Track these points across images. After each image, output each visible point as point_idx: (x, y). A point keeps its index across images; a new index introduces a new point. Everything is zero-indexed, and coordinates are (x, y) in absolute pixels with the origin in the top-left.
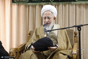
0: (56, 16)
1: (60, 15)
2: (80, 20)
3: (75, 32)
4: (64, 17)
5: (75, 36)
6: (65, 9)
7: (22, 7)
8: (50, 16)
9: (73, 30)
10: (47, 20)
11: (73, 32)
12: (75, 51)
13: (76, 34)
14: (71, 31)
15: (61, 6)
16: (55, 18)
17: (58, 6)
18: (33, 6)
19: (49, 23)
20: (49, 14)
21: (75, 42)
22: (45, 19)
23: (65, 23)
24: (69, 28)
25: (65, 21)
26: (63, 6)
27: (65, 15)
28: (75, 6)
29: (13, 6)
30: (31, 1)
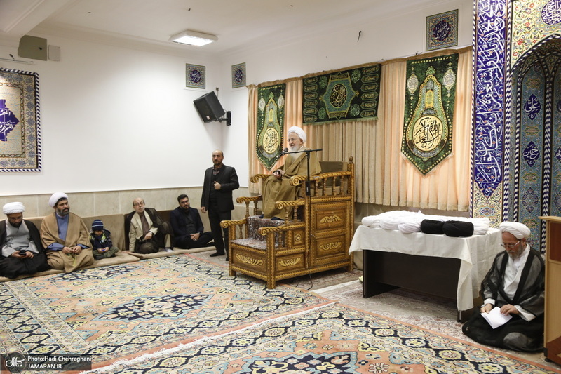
6: (352, 128)
7: (311, 128)
15: (347, 124)
16: (301, 140)
18: (320, 126)
19: (293, 144)
20: (293, 136)
26: (350, 124)
29: (304, 127)
30: (318, 120)
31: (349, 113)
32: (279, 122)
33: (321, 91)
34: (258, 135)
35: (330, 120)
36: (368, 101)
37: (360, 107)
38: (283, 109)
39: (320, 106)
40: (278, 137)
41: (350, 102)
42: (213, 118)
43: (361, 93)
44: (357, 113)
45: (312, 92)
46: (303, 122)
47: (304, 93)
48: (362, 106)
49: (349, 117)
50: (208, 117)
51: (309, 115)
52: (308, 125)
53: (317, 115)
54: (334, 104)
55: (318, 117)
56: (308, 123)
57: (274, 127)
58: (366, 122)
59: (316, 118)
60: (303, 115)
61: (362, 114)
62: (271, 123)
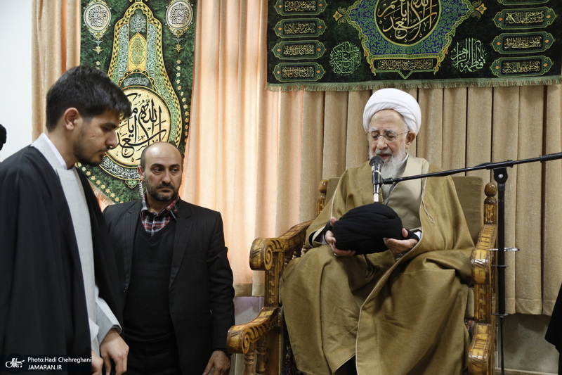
1: (435, 126)
2: (506, 144)
3: (487, 186)
4: (447, 131)
5: (486, 202)
6: (454, 103)
7: (301, 98)
9: (479, 180)
10: (381, 142)
11: (478, 187)
12: (482, 256)
13: (489, 193)
14: (474, 183)
15: (437, 93)
16: (411, 137)
17: (428, 92)
18: (337, 93)
19: (387, 151)
20: (391, 121)
21: (485, 223)
22: (376, 137)
23: (452, 152)
24: (466, 171)
25: (452, 146)
26: (447, 93)
27: (453, 126)
28: (488, 93)
29: (270, 93)
30: (330, 77)
31: (447, 61)
32: (171, 74)
35: (377, 78)
37: (488, 49)
38: (188, 37)
39: (335, 36)
40: (168, 121)
41: (453, 32)
44: (479, 64)
46: (270, 79)
48: (497, 44)
49: (448, 72)
51: (290, 61)
52: (288, 92)
53: (325, 61)
54: (391, 34)
55: (328, 68)
56: (289, 82)
57: (149, 87)
58: (507, 90)
59: (320, 71)
60: (271, 61)
61: (496, 67)
62: (137, 74)
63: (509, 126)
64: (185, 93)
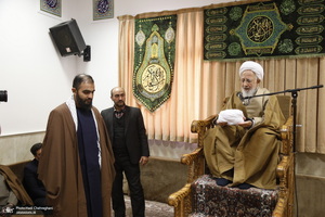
0: (261, 78)
1: (271, 75)
2: (302, 82)
4: (277, 77)
6: (280, 66)
7: (216, 65)
8: (250, 79)
10: (245, 84)
12: (285, 128)
15: (272, 62)
16: (258, 81)
17: (268, 61)
18: (231, 63)
19: (248, 87)
20: (249, 75)
22: (243, 81)
23: (279, 86)
25: (279, 83)
26: (277, 62)
28: (294, 61)
29: (205, 64)
30: (228, 56)
31: (277, 49)
32: (167, 58)
33: (233, 24)
34: (136, 73)
35: (247, 56)
36: (305, 35)
37: (294, 43)
38: (173, 44)
39: (230, 40)
40: (166, 76)
41: (279, 36)
42: (75, 51)
43: (296, 26)
44: (290, 49)
45: (219, 25)
46: (205, 58)
47: (205, 26)
48: (298, 41)
49: (277, 53)
50: (68, 50)
51: (213, 51)
52: (211, 63)
53: (226, 50)
54: (253, 39)
55: (227, 53)
56: (212, 59)
57: (159, 63)
58: (302, 60)
59: (224, 54)
60: (205, 51)
61: (297, 50)
62: (154, 59)
63: (303, 74)
64: (172, 65)
